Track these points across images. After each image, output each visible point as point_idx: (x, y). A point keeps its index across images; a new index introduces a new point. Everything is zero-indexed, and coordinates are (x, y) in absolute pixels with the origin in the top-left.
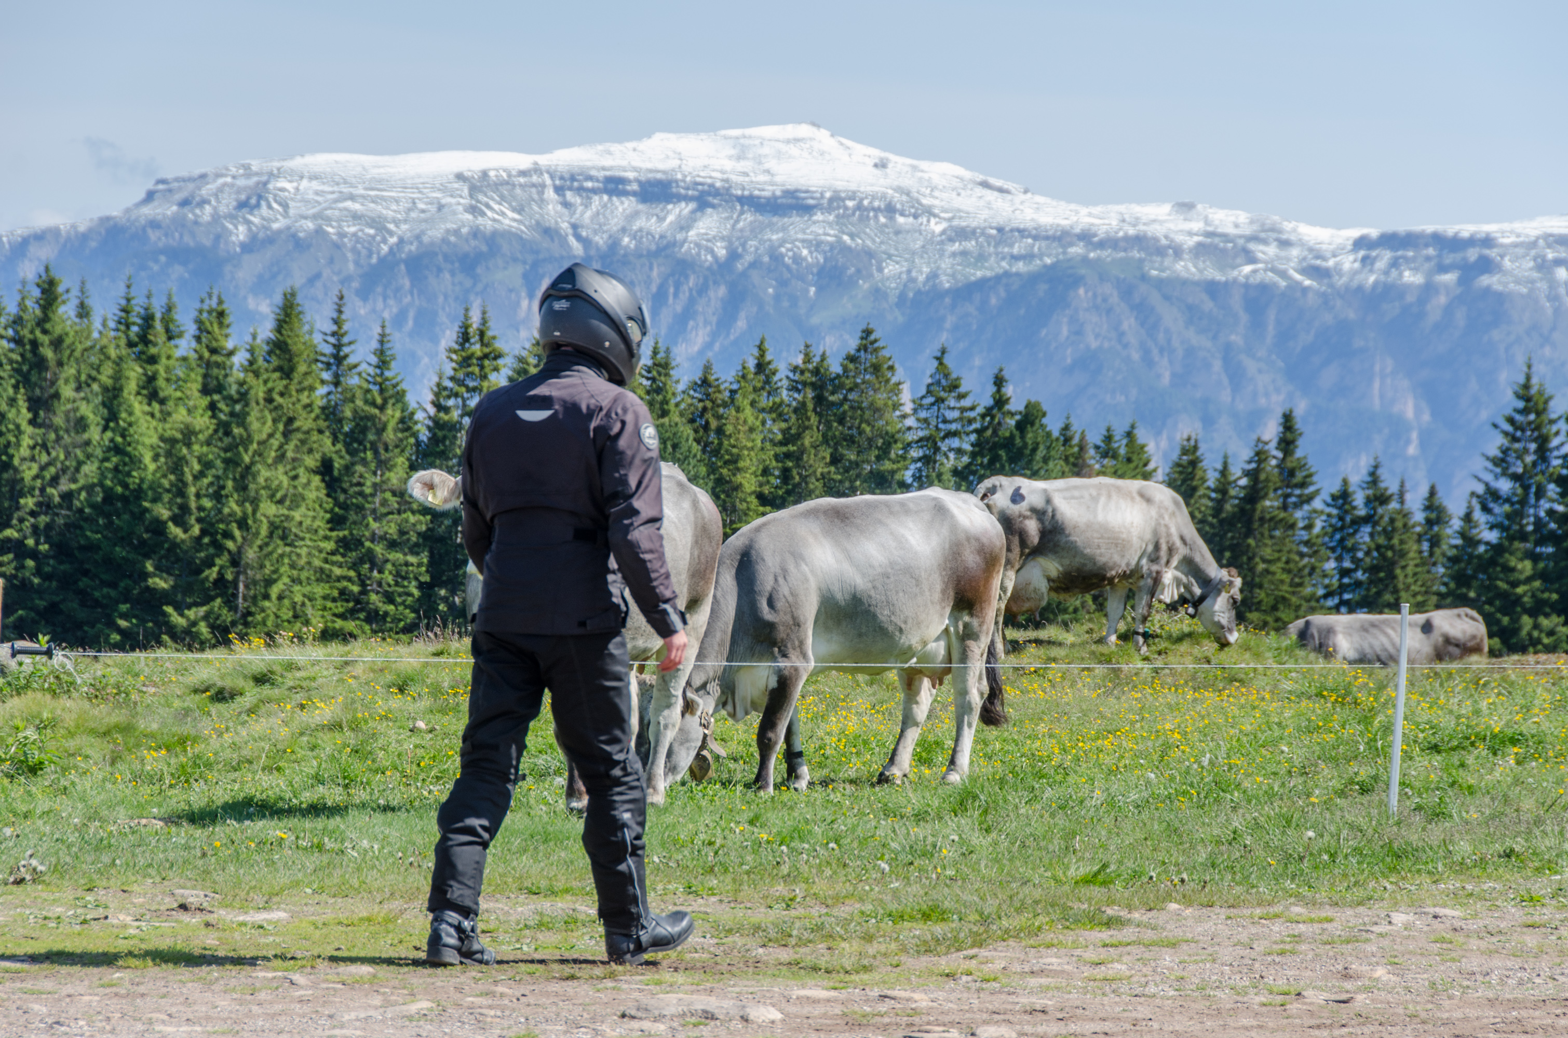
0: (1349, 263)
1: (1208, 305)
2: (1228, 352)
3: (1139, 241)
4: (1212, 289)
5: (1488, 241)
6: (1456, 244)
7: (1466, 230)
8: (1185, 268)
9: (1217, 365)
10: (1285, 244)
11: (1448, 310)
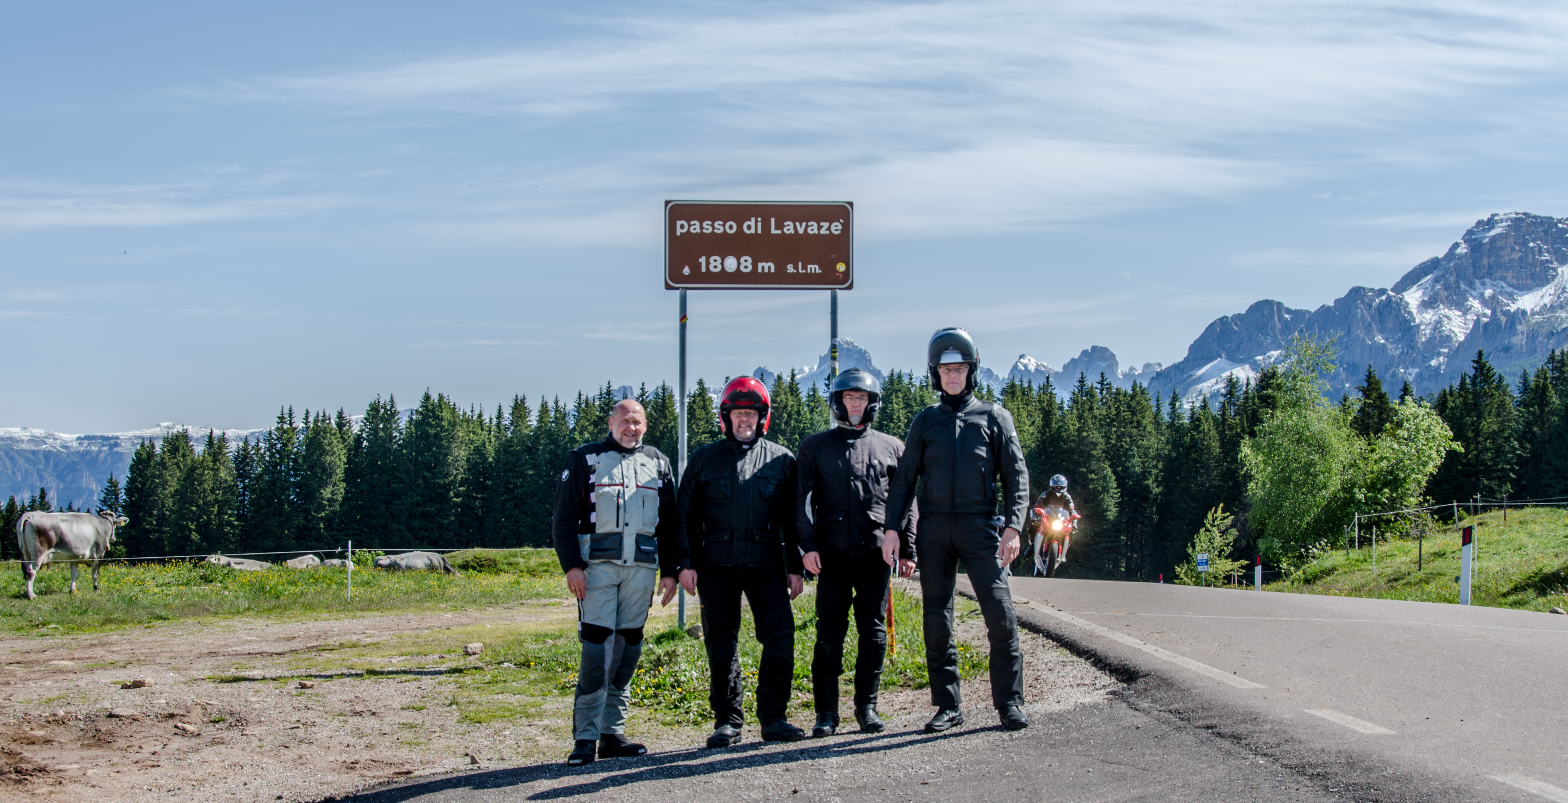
0: (75, 444)
1: (32, 457)
2: (38, 471)
3: (11, 438)
4: (33, 452)
5: (117, 438)
6: (108, 438)
7: (110, 435)
8: (24, 446)
9: (35, 474)
10: (55, 439)
11: (106, 458)
